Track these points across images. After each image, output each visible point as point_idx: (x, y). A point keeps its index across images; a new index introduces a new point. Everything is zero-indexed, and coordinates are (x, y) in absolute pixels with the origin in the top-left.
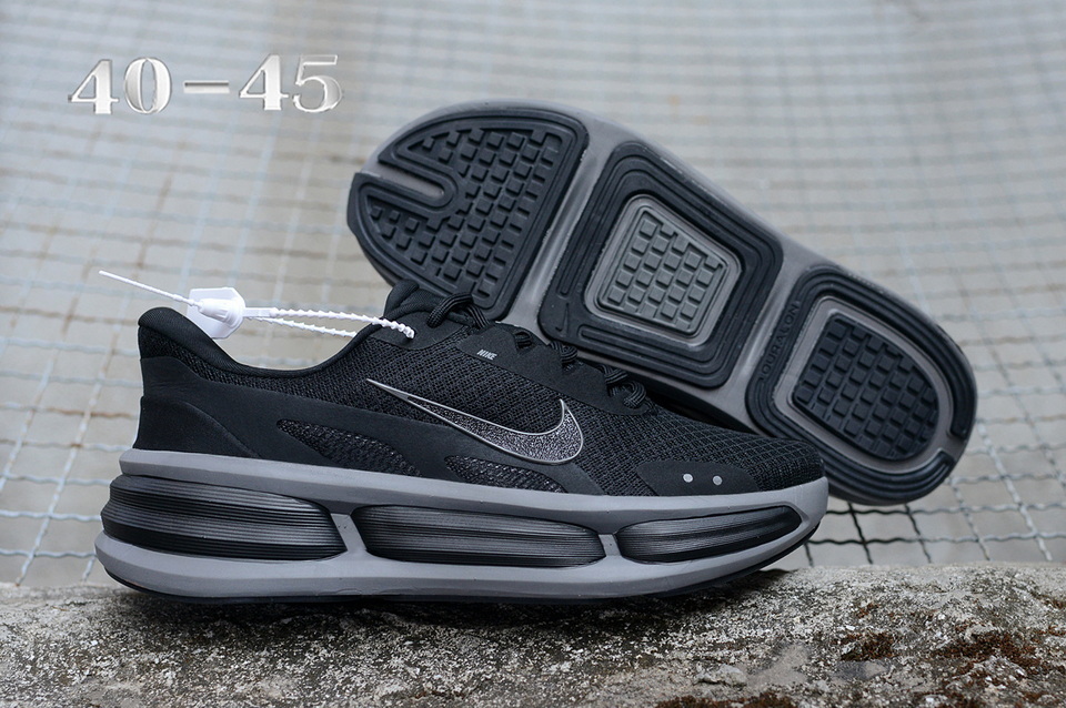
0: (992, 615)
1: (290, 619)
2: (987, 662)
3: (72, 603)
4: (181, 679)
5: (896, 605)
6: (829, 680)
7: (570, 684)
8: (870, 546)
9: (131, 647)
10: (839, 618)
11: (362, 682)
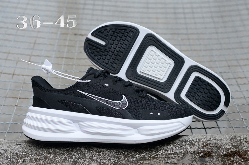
0: (235, 147)
1: (69, 148)
2: (234, 158)
3: (18, 144)
4: (45, 162)
5: (213, 144)
6: (197, 162)
7: (136, 163)
8: (206, 129)
9: (33, 155)
10: (199, 147)
11: (87, 163)
